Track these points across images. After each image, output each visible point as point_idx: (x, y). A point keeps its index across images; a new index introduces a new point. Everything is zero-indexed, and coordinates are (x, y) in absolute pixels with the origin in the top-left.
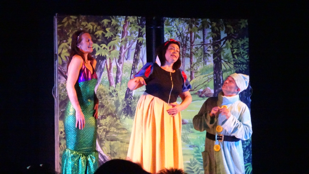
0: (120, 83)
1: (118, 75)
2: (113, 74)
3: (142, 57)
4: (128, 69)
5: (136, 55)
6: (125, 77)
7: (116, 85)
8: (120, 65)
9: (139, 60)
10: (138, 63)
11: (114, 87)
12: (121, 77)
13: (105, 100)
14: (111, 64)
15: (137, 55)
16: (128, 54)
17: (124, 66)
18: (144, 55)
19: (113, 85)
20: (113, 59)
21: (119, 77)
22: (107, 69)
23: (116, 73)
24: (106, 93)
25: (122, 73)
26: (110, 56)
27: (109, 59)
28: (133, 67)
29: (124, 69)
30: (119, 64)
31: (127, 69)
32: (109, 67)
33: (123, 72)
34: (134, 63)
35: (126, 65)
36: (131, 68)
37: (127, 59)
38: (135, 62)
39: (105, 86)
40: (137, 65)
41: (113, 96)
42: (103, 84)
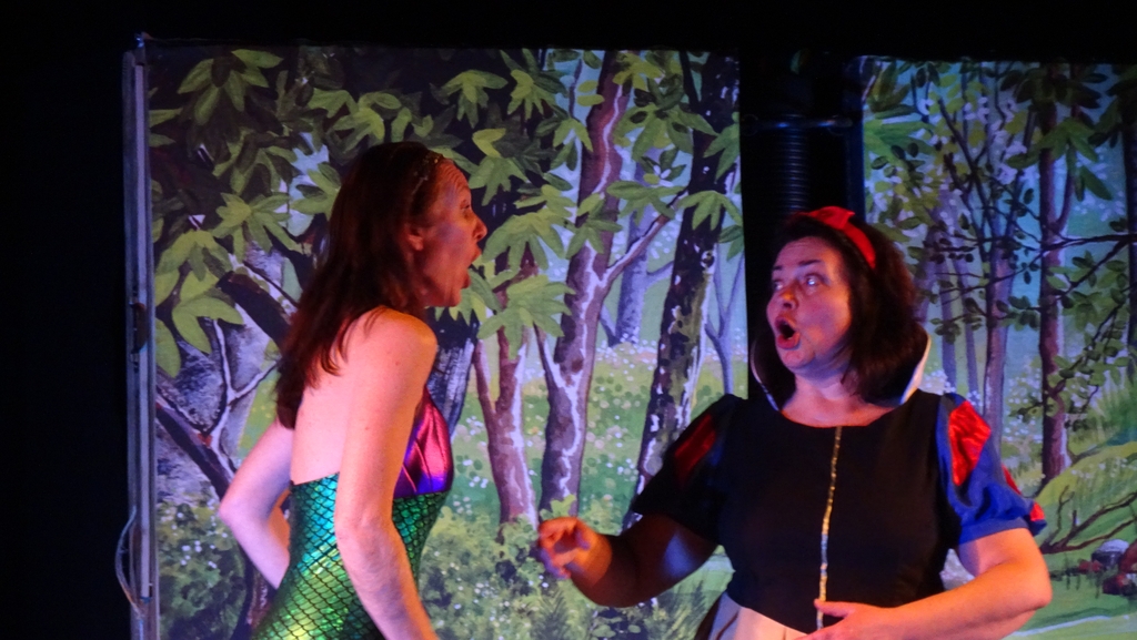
0: (569, 497)
1: (556, 446)
2: (526, 441)
3: (716, 325)
4: (627, 405)
5: (675, 312)
6: (605, 459)
7: (543, 512)
8: (569, 381)
9: (698, 342)
10: (689, 363)
11: (528, 529)
12: (578, 460)
13: (470, 614)
14: (506, 372)
15: (686, 311)
16: (622, 307)
17: (594, 384)
18: (728, 313)
19: (521, 510)
20: (524, 340)
21: (567, 456)
22: (484, 402)
23: (541, 433)
24: (474, 565)
25: (585, 429)
26: (504, 318)
27: (495, 337)
28: (660, 391)
29: (597, 404)
30: (563, 369)
31: (617, 402)
32: (493, 393)
33: (592, 424)
34: (661, 362)
35: (610, 381)
36: (647, 397)
37: (613, 341)
38: (673, 355)
39: (473, 519)
40: (686, 376)
41: (526, 590)
42: (454, 509)
